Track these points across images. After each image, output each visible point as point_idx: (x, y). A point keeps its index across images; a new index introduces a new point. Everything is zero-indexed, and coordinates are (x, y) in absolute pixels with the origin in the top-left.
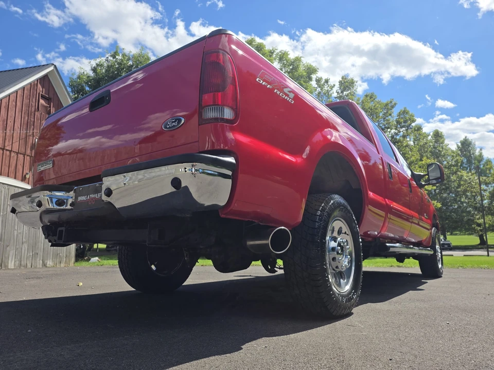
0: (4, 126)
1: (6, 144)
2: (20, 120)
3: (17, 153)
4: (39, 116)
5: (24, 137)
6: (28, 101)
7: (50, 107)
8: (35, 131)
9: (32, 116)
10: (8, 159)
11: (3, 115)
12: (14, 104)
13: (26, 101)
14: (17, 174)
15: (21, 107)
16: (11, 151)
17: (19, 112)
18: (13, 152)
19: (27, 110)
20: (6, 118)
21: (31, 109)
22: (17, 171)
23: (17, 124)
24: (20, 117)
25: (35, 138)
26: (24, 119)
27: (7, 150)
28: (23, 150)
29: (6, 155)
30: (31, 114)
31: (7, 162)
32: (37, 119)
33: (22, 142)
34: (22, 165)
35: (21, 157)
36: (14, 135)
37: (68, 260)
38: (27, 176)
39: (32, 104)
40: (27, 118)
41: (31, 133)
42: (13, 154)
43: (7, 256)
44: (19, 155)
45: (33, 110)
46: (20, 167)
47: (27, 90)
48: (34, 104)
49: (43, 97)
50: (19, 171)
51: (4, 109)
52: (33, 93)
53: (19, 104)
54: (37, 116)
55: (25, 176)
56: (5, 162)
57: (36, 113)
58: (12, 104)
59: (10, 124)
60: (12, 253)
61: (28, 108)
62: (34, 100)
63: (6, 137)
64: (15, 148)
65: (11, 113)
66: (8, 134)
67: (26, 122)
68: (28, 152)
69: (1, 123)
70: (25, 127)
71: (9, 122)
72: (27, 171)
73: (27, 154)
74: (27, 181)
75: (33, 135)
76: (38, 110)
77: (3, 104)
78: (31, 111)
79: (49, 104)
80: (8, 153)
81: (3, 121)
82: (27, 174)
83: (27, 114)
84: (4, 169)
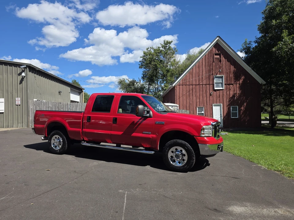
1: (200, 82)
2: (205, 70)
4: (215, 64)
5: (208, 76)
7: (221, 58)
8: (213, 72)
9: (211, 66)
10: (202, 88)
11: (197, 70)
12: (202, 64)
13: (207, 60)
14: (207, 94)
16: (202, 85)
17: (204, 67)
20: (199, 71)
21: (210, 63)
23: (204, 72)
26: (207, 69)
27: (200, 85)
28: (208, 83)
31: (202, 90)
32: (214, 66)
33: (208, 79)
34: (209, 89)
36: (203, 78)
39: (210, 61)
40: (209, 68)
42: (204, 86)
44: (207, 85)
45: (211, 63)
46: (208, 91)
47: (207, 55)
48: (211, 60)
49: (216, 54)
50: (208, 93)
51: (197, 68)
52: (211, 55)
53: (204, 63)
57: (213, 64)
61: (208, 63)
62: (211, 58)
65: (201, 69)
66: (200, 78)
68: (211, 83)
69: (197, 74)
70: (208, 72)
71: (200, 73)
72: (211, 91)
73: (210, 84)
74: (212, 95)
75: (213, 75)
76: (214, 62)
77: (197, 66)
78: (210, 64)
79: (220, 56)
80: (202, 86)
81: (198, 73)
82: (211, 93)
83: (208, 66)
84: (201, 93)
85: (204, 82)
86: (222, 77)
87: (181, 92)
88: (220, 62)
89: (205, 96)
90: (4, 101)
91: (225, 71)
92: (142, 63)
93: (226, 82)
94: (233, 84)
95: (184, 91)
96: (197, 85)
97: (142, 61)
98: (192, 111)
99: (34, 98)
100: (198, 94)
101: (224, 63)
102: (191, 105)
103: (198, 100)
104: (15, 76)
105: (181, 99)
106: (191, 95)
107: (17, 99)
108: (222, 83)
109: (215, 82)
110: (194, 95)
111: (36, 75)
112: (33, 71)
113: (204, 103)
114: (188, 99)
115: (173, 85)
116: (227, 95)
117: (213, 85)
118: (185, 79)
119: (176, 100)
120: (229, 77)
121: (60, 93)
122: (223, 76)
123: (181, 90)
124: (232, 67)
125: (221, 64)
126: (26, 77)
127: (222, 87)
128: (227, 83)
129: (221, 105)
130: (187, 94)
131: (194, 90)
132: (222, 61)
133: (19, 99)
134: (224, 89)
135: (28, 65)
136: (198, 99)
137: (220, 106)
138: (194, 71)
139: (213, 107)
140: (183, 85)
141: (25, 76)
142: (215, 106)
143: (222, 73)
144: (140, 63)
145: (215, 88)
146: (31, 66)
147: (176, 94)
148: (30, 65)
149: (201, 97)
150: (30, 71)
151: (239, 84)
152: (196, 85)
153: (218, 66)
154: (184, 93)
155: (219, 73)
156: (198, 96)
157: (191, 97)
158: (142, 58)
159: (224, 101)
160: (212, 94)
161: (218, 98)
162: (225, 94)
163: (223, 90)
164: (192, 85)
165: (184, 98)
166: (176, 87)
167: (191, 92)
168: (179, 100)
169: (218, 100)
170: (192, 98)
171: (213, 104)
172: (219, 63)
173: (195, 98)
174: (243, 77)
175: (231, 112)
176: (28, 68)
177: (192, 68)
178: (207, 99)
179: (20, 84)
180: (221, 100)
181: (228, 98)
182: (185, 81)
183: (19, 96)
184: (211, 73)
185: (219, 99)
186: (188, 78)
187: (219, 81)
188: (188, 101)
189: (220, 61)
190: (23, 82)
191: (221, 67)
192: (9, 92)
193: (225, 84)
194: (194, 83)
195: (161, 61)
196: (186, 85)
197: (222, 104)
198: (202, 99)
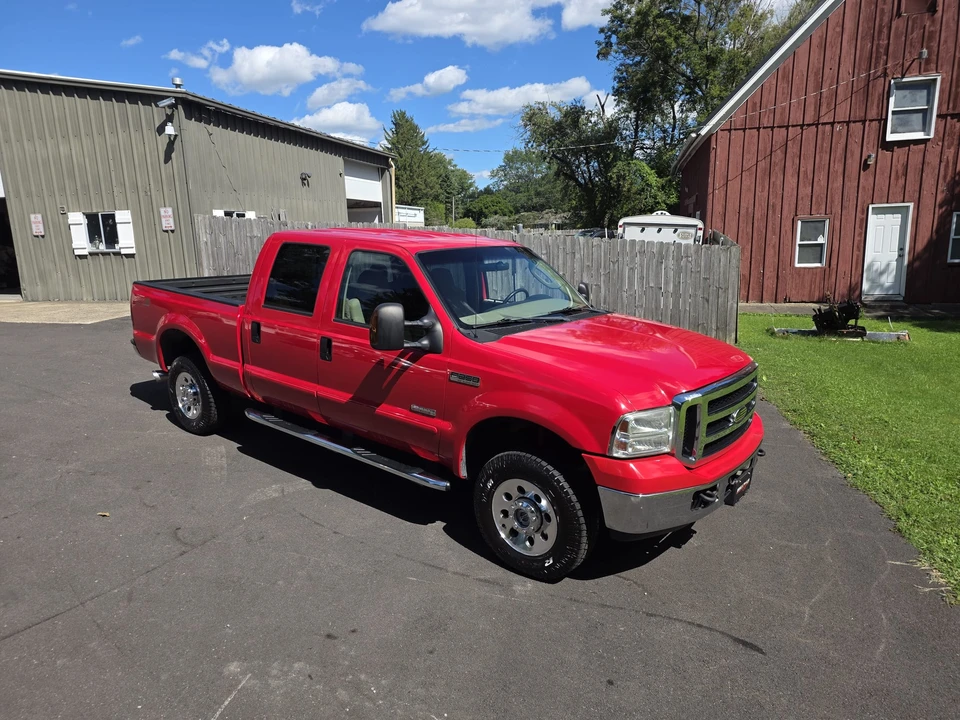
0: (818, 82)
1: (823, 112)
2: (852, 57)
3: (848, 123)
4: (902, 25)
5: (862, 83)
6: (873, 7)
8: (890, 64)
9: (884, 36)
10: (827, 139)
11: (816, 62)
12: (839, 29)
13: (867, 11)
14: (849, 161)
16: (832, 124)
17: (849, 43)
18: (839, 123)
19: (869, 28)
20: (821, 66)
21: (881, 20)
22: (849, 155)
23: (847, 67)
24: (852, 50)
25: (889, 79)
27: (824, 124)
28: (860, 114)
29: (823, 134)
30: (880, 32)
31: (826, 145)
32: (897, 37)
33: (859, 97)
34: (860, 141)
35: (856, 127)
36: (839, 92)
39: (883, 10)
40: (870, 45)
41: (879, 73)
42: (838, 127)
44: (852, 125)
45: (886, 19)
46: (855, 148)
48: (887, 8)
50: (852, 155)
51: (817, 50)
54: (897, 28)
55: (866, 161)
56: (822, 146)
57: (894, 23)
58: (834, 32)
59: (829, 73)
61: (871, 25)
63: (823, 101)
65: (833, 51)
66: (824, 95)
67: (867, 55)
68: (873, 113)
69: (811, 78)
70: (864, 65)
71: (827, 70)
72: (871, 151)
73: (869, 117)
74: (872, 169)
75: (885, 74)
76: (899, 15)
77: (815, 42)
78: (880, 25)
80: (828, 127)
81: (816, 74)
82: (869, 156)
83: (869, 37)
84: (821, 158)
85: (842, 113)
86: (929, 85)
87: (735, 158)
88: (928, 11)
89: (841, 170)
90: (131, 220)
91: (946, 54)
92: (610, 37)
93: (945, 107)
95: (749, 153)
96: (809, 125)
97: (609, 29)
98: (774, 234)
99: (213, 207)
100: (809, 167)
101: (950, 14)
102: (774, 212)
103: (805, 191)
104: (150, 134)
105: (734, 186)
106: (777, 170)
107: (162, 210)
108: (925, 113)
109: (891, 108)
110: (790, 171)
111: (211, 128)
112: (201, 115)
113: (832, 202)
114: (763, 187)
115: (703, 132)
116: (943, 165)
117: (880, 121)
118: (755, 104)
119: (710, 190)
121: (304, 179)
122: (935, 80)
123: (736, 150)
125: (933, 21)
126: (178, 139)
127: (924, 130)
128: (951, 111)
129: (908, 207)
130: (762, 164)
131: (793, 149)
132: (940, 8)
133: (170, 210)
134: (932, 136)
135: (180, 95)
136: (805, 186)
137: (904, 211)
138: (802, 65)
139: (872, 218)
140: (744, 130)
141: (176, 136)
142: (877, 211)
143: (933, 66)
144: (603, 35)
145: (890, 137)
146: (191, 98)
147: (711, 169)
148: (184, 96)
149: (821, 178)
150: (189, 117)
152: (802, 126)
153: (914, 35)
154: (749, 162)
155: (916, 64)
156: (806, 172)
157: (777, 178)
158: (608, 17)
159: (924, 193)
160: (871, 162)
161: (897, 178)
162: (933, 158)
163: (924, 141)
164: (787, 127)
165: (748, 181)
166: (713, 138)
167: (779, 154)
168: (723, 193)
169: (896, 189)
170: (779, 183)
171: (871, 207)
172: (927, 15)
173: (791, 181)
175: (952, 235)
176: (180, 107)
177: (793, 51)
178: (847, 184)
179: (166, 162)
180: (912, 188)
181: (945, 177)
182: (754, 110)
183: (167, 204)
184: (880, 69)
185: (901, 182)
186: (769, 97)
187: (915, 101)
188: (762, 195)
189: (932, 9)
190: (173, 155)
191: (930, 37)
192: (140, 190)
193: (938, 116)
194: (796, 117)
195: (687, 19)
196: (758, 129)
197: (911, 205)
198: (823, 183)
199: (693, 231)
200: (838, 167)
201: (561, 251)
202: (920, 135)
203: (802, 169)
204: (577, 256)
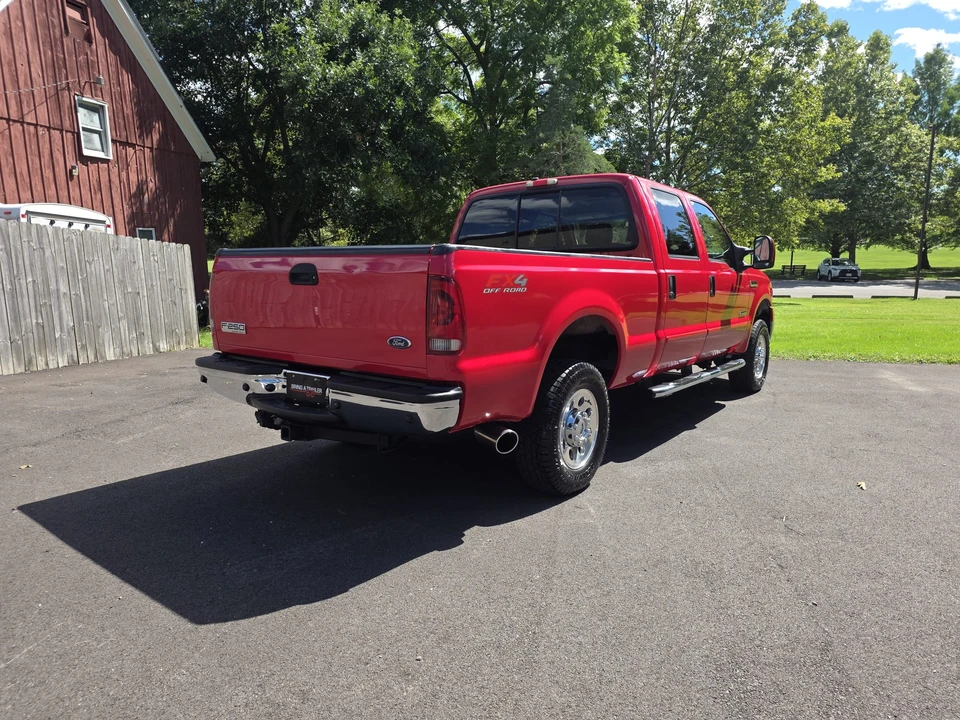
0: (13, 75)
1: (25, 111)
2: (38, 58)
3: (49, 128)
4: (71, 45)
5: (53, 92)
7: (88, 24)
8: (70, 80)
9: (59, 49)
10: (34, 140)
11: (6, 50)
12: (20, 24)
13: (41, 16)
14: (57, 169)
15: (33, 29)
16: (36, 126)
17: (32, 42)
18: (41, 126)
20: (12, 57)
21: (54, 31)
22: (55, 164)
24: (37, 52)
25: (72, 94)
26: (45, 56)
27: (28, 124)
28: (56, 122)
29: (29, 135)
30: (56, 44)
31: (34, 147)
32: (70, 55)
33: (52, 104)
34: (61, 150)
35: (56, 134)
37: (189, 339)
38: (75, 173)
39: (52, 22)
40: (50, 53)
41: (64, 86)
42: (41, 131)
43: (101, 341)
44: (51, 131)
45: (58, 33)
46: (58, 156)
48: (56, 21)
49: (70, 3)
50: (58, 165)
53: (28, 23)
54: (68, 46)
55: (71, 171)
56: (31, 146)
57: (64, 39)
58: (16, 25)
59: (22, 70)
60: (107, 336)
61: (47, 32)
62: (55, 12)
63: (22, 97)
64: (43, 120)
65: (19, 46)
66: (22, 92)
67: (50, 62)
69: (6, 68)
70: (50, 73)
71: (18, 65)
72: (71, 162)
73: (64, 127)
74: (75, 178)
75: (69, 90)
76: (67, 33)
77: (1, 30)
78: (54, 36)
79: (84, 16)
80: (33, 128)
81: (9, 64)
82: (72, 168)
83: (48, 45)
84: (32, 160)
86: (100, 110)
88: (86, 40)
89: (51, 177)
93: (115, 134)
94: (133, 146)
96: (14, 121)
100: (22, 167)
101: (101, 50)
103: (26, 195)
108: (102, 135)
109: (81, 126)
110: (7, 170)
116: (122, 184)
117: (73, 133)
120: (121, 115)
122: (104, 107)
124: (126, 77)
125: (91, 51)
127: (104, 151)
128: (119, 139)
131: (4, 145)
132: (94, 41)
134: (111, 158)
136: (24, 190)
143: (100, 93)
145: (86, 152)
149: (36, 181)
151: (151, 149)
152: (8, 120)
153: (81, 58)
155: (87, 86)
156: (23, 174)
159: (116, 209)
161: (96, 193)
162: (115, 178)
163: (106, 161)
169: (97, 203)
172: (86, 44)
173: (10, 182)
174: (157, 125)
178: (60, 193)
180: (108, 203)
184: (64, 80)
185: (99, 196)
187: (92, 121)
189: (88, 38)
193: (112, 140)
194: (0, 108)
198: (40, 188)
199: (102, 228)
200: (48, 173)
201: (25, 245)
202: (101, 155)
203: (18, 170)
204: (48, 253)
